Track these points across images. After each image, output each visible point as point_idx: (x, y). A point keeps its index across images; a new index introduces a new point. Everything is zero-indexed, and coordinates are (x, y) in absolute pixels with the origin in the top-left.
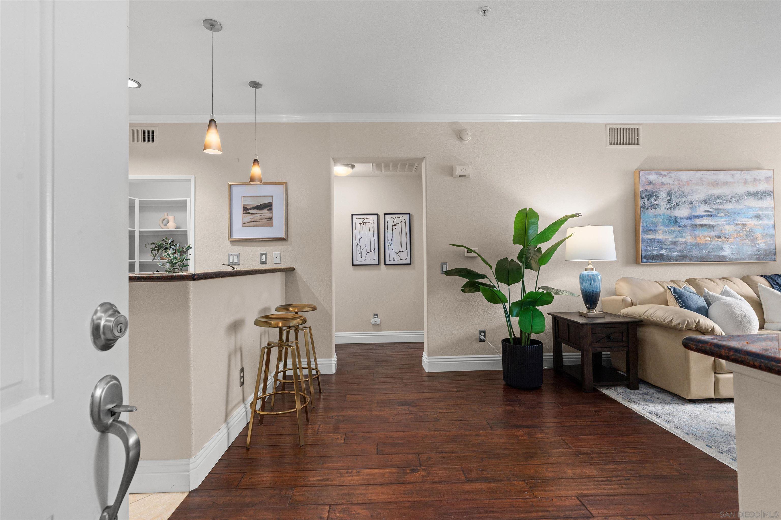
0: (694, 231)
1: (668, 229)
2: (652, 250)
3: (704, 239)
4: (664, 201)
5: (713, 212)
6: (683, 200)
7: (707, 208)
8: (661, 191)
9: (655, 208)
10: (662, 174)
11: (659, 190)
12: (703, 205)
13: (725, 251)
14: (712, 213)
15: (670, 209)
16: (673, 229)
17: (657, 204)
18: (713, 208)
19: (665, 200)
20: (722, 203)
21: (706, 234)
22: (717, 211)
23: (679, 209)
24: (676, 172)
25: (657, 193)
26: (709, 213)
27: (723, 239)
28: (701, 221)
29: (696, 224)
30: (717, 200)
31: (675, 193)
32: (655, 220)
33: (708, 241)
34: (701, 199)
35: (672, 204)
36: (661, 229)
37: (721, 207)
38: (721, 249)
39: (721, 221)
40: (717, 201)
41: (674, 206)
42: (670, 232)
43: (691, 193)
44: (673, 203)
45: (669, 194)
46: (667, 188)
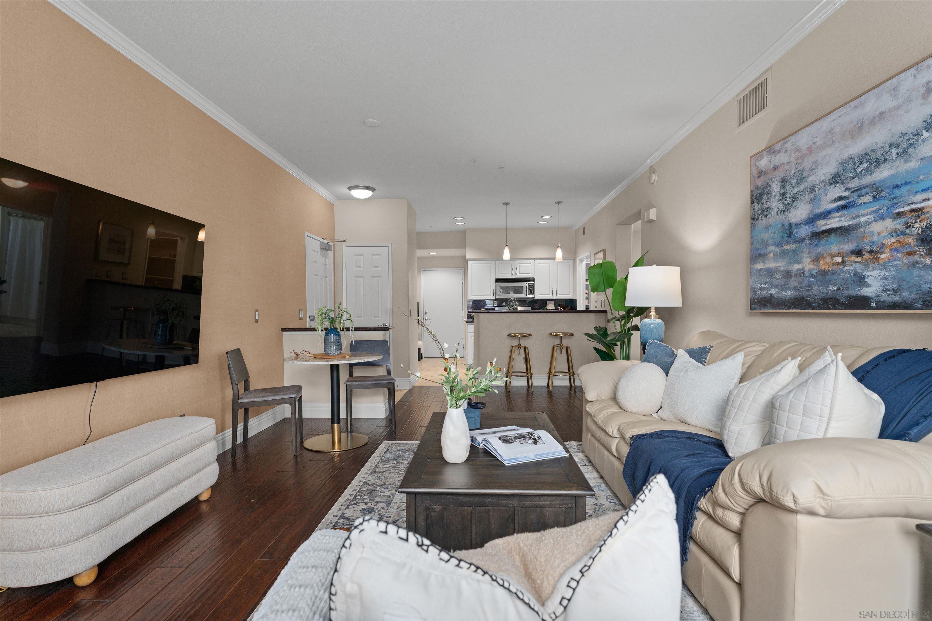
0: (816, 245)
1: (780, 248)
2: (761, 289)
3: (832, 261)
4: (777, 198)
5: (848, 198)
6: (802, 187)
7: (838, 191)
8: (774, 182)
9: (766, 216)
10: (775, 150)
11: (771, 181)
12: (832, 187)
13: (869, 286)
14: (848, 201)
15: (784, 211)
16: (785, 247)
17: (768, 208)
18: (851, 189)
19: (778, 196)
20: (868, 171)
21: (834, 249)
22: (856, 194)
23: (795, 208)
24: (793, 138)
25: (768, 189)
26: (842, 203)
27: (867, 256)
28: (828, 222)
29: (819, 231)
30: (858, 166)
31: (791, 178)
32: (765, 236)
33: (838, 264)
34: (829, 176)
35: (786, 200)
36: (772, 251)
37: (867, 180)
38: (861, 280)
39: (864, 215)
40: (859, 170)
41: (789, 204)
42: (784, 254)
43: (814, 169)
44: (788, 199)
45: (783, 183)
46: (780, 174)
